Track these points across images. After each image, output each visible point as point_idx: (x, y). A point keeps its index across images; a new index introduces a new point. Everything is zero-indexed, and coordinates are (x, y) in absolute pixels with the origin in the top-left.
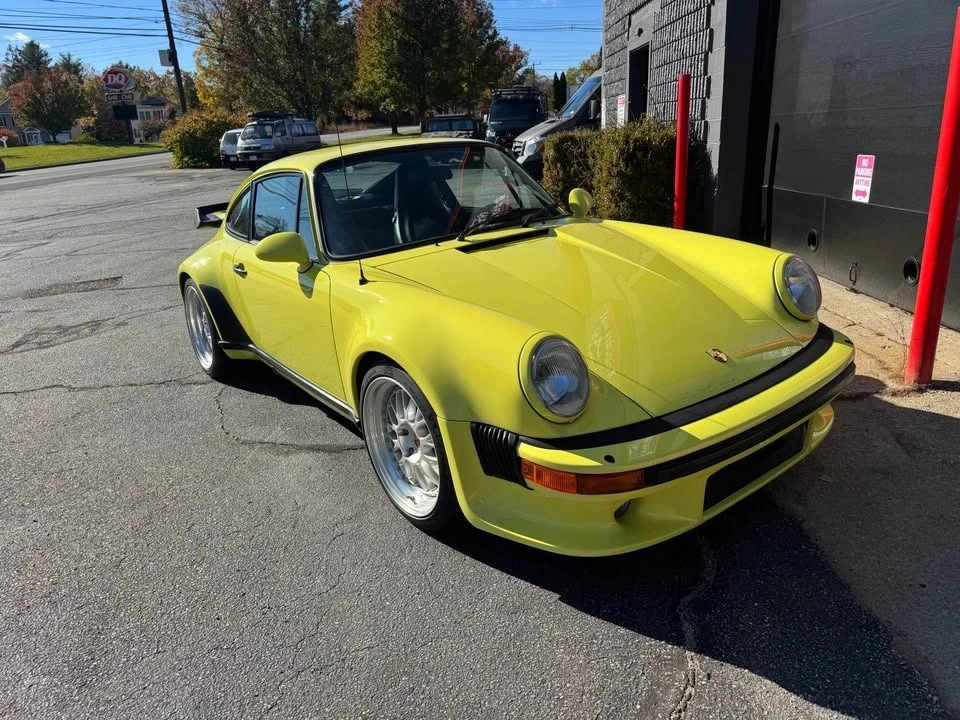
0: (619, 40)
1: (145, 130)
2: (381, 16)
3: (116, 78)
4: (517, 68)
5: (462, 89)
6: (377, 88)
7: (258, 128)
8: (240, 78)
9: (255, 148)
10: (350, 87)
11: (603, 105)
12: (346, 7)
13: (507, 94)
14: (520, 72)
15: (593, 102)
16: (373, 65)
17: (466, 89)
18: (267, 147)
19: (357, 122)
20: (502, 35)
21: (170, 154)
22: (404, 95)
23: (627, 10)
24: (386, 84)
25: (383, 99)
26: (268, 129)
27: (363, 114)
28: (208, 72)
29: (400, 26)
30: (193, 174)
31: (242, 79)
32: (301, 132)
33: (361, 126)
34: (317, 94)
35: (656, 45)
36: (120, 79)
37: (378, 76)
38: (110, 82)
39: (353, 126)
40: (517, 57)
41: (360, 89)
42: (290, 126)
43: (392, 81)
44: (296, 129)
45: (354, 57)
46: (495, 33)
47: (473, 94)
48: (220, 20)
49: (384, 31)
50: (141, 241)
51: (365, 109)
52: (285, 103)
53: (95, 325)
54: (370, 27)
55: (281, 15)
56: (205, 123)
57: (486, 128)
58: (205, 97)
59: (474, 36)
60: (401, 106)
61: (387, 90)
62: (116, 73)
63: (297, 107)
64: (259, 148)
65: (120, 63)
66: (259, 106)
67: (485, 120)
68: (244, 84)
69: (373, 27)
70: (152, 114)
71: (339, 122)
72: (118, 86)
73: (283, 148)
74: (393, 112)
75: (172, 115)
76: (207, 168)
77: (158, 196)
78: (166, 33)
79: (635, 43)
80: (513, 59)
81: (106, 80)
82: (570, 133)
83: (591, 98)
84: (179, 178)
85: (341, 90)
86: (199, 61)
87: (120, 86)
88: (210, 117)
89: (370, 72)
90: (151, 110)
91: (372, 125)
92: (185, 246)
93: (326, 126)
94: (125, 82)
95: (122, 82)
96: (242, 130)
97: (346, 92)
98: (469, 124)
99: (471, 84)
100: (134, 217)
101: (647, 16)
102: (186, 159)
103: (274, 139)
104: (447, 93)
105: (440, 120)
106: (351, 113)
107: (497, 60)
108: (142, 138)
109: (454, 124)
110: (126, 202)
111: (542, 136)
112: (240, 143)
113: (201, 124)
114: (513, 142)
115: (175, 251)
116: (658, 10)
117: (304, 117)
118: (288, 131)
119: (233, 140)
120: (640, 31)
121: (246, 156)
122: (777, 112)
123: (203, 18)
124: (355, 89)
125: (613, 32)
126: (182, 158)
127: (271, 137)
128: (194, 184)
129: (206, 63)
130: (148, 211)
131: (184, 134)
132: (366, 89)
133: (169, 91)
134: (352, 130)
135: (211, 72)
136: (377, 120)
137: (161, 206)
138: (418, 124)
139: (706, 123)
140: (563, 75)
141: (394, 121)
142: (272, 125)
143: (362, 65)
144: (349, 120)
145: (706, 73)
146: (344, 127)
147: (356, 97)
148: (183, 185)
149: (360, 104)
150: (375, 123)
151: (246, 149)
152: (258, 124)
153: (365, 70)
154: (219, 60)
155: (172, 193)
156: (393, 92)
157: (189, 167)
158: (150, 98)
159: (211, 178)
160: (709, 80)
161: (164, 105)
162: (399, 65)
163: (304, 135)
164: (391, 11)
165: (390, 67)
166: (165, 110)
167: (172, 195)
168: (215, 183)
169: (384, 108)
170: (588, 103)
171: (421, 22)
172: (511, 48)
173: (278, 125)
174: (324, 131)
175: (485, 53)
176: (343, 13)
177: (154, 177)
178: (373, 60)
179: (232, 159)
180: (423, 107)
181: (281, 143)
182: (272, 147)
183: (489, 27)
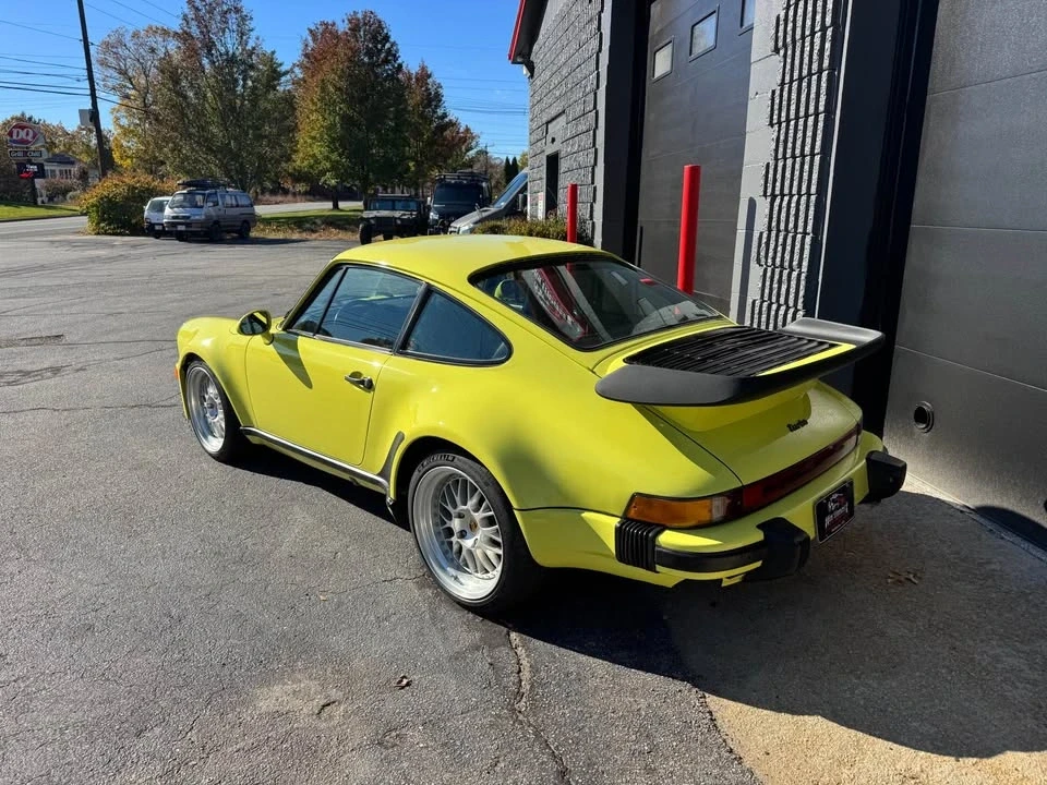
0: (539, 143)
1: (48, 190)
2: (323, 89)
3: (23, 134)
4: (468, 150)
5: (409, 167)
6: (317, 162)
7: (188, 196)
8: (167, 143)
9: (184, 217)
10: (289, 159)
11: (529, 198)
12: (286, 73)
13: (451, 178)
14: (472, 153)
15: (521, 196)
16: (314, 138)
17: (413, 169)
18: (197, 217)
19: (294, 194)
20: (453, 115)
21: (85, 219)
22: (346, 171)
23: (545, 120)
24: (327, 158)
25: (323, 173)
26: (199, 198)
27: (301, 187)
28: (126, 132)
29: (343, 101)
30: (115, 241)
31: (170, 145)
32: (234, 202)
33: (298, 198)
34: (252, 164)
35: (562, 154)
36: (27, 134)
37: (318, 150)
38: (15, 137)
39: (290, 197)
40: (466, 138)
41: (300, 162)
42: (223, 197)
43: (334, 157)
44: (229, 200)
45: (295, 129)
46: (445, 115)
47: (421, 173)
48: (143, 76)
49: (327, 104)
50: (72, 305)
51: (304, 181)
52: (218, 172)
53: (56, 370)
54: (312, 100)
55: (217, 82)
56: (126, 188)
57: (429, 208)
58: (122, 158)
59: (422, 116)
60: (343, 181)
61: (328, 165)
62: (23, 128)
63: (231, 177)
64: (188, 217)
65: (23, 115)
66: (188, 173)
67: (428, 203)
68: (173, 150)
69: (315, 100)
70: (58, 173)
71: (273, 192)
72: (23, 141)
73: (215, 219)
74: (334, 187)
75: (84, 176)
76: (128, 235)
77: (76, 262)
78: (88, 92)
79: (550, 150)
80: (463, 140)
81: (11, 134)
82: (499, 223)
83: (519, 192)
84: (96, 245)
85: (278, 162)
86: (118, 119)
87: (27, 142)
88: (132, 182)
89: (311, 145)
90: (57, 168)
91: (311, 198)
92: (121, 310)
93: (260, 197)
94: (34, 138)
95: (29, 138)
96: (170, 198)
97: (283, 165)
98: (413, 205)
99: (419, 164)
100: (58, 282)
101: (558, 127)
102: (102, 225)
103: (204, 210)
104: (391, 171)
105: (383, 200)
106: (288, 185)
107: (446, 141)
108: (46, 200)
109: (398, 205)
110: (43, 267)
111: (476, 223)
112: (168, 211)
113: (122, 190)
114: (449, 226)
115: (112, 315)
116: (564, 124)
117: (236, 187)
118: (220, 203)
119: (160, 208)
120: (553, 140)
121: (174, 225)
122: (642, 218)
123: (123, 73)
124: (294, 161)
125: (535, 136)
126: (98, 224)
127: (202, 207)
128: (115, 252)
129: (124, 122)
130: (70, 277)
131: (102, 199)
132: (306, 163)
133: (78, 148)
134: (289, 202)
135: (132, 131)
136: (316, 193)
137: (83, 273)
138: (360, 200)
139: (593, 223)
140: (515, 159)
141: (335, 196)
142: (204, 195)
143: (302, 137)
144: (286, 192)
145: (593, 183)
146: (279, 198)
147: (295, 169)
148: (102, 252)
149: (298, 177)
150: (314, 196)
151: (174, 218)
152: (189, 193)
153: (306, 142)
154: (140, 119)
155: (92, 260)
156: (334, 167)
157: (106, 233)
158: (55, 155)
159: (134, 246)
160: (595, 188)
161: (72, 163)
162: (341, 139)
163: (237, 206)
164: (335, 86)
165: (333, 141)
166: (75, 169)
167: (93, 262)
168: (139, 251)
169: (325, 182)
170: (517, 196)
171: (367, 99)
172: (462, 130)
173: (210, 195)
174: (257, 201)
175: (434, 133)
176: (283, 79)
177: (69, 243)
178: (313, 134)
179: (157, 228)
180: (366, 183)
181: (214, 214)
182: (203, 217)
183: (437, 106)
